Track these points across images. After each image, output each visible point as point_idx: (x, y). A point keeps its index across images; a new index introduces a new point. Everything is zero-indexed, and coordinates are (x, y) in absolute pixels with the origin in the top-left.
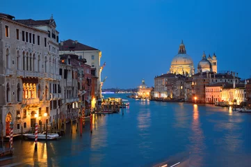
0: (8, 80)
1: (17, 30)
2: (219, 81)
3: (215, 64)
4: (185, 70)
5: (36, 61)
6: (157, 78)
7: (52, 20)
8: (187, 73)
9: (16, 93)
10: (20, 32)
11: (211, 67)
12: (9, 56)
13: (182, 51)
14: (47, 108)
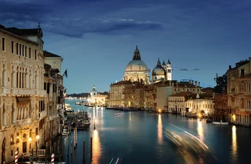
0: (4, 100)
1: (12, 42)
2: (181, 90)
3: (169, 71)
4: (140, 77)
5: (28, 76)
6: (113, 85)
7: (40, 29)
8: (142, 80)
9: (11, 114)
10: (15, 44)
11: (165, 74)
12: (5, 73)
13: (137, 57)
14: (37, 129)
